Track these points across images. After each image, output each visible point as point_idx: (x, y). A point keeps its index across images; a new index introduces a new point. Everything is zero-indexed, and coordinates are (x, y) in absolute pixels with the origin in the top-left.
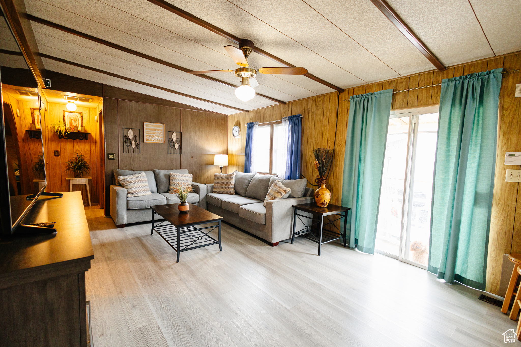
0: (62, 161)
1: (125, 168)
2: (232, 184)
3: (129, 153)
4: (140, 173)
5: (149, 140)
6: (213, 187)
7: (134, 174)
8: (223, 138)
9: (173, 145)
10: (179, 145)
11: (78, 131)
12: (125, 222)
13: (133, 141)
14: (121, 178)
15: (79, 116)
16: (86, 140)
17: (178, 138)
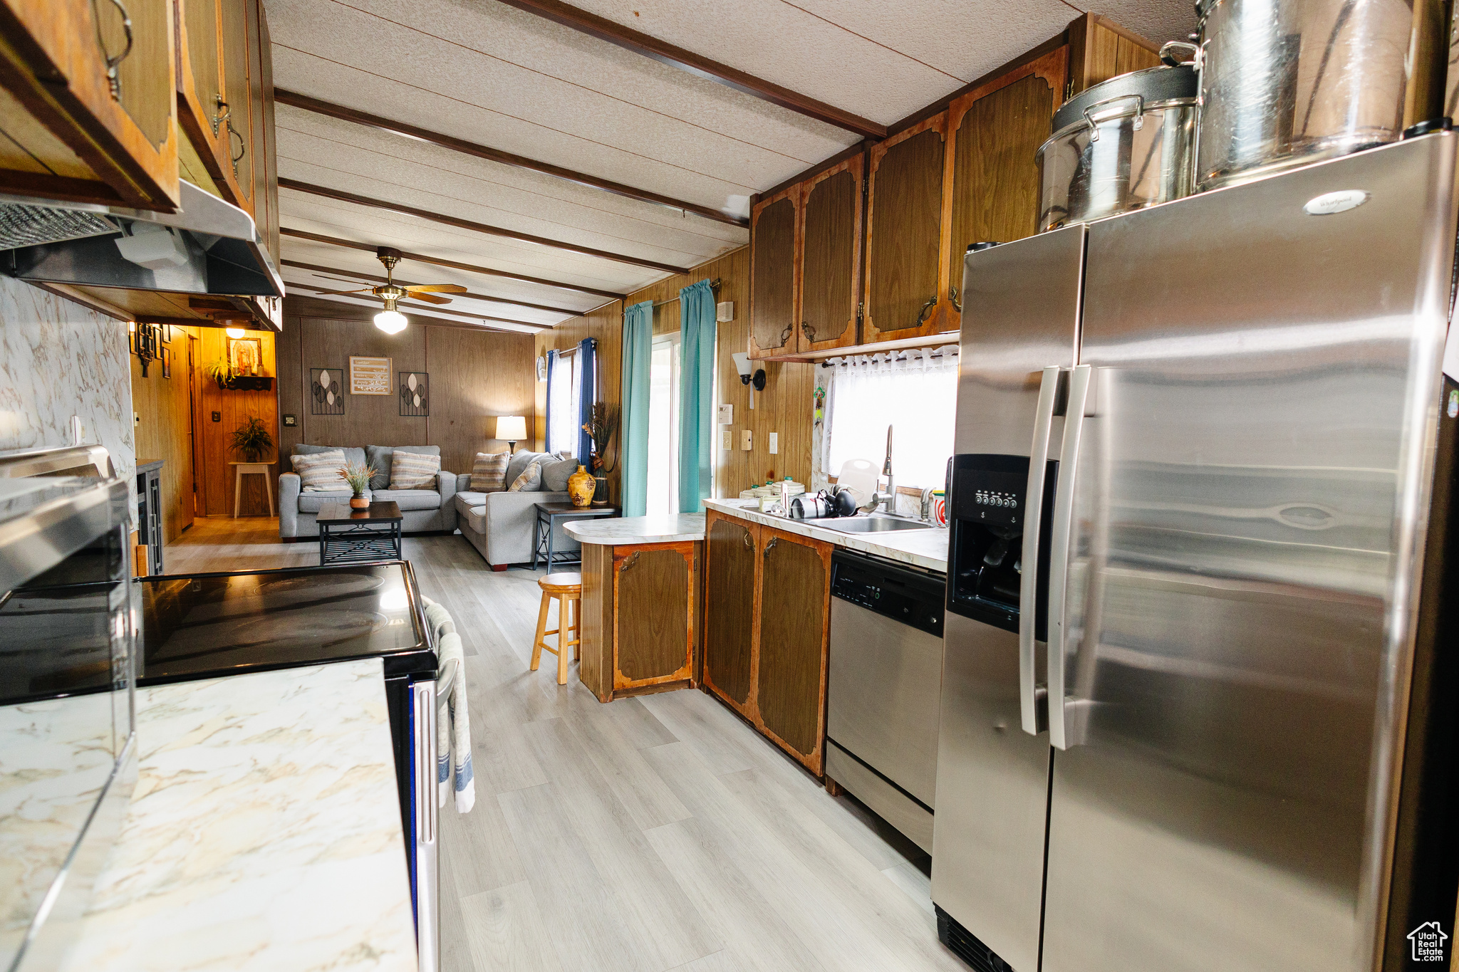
0: (226, 430)
1: (314, 442)
2: (501, 474)
3: (322, 414)
4: (333, 451)
5: (360, 389)
6: (469, 481)
7: (323, 452)
8: (524, 384)
9: (410, 399)
10: (422, 398)
11: (253, 374)
12: (294, 533)
13: (330, 392)
14: (296, 459)
15: (254, 345)
16: (267, 391)
17: (421, 385)
